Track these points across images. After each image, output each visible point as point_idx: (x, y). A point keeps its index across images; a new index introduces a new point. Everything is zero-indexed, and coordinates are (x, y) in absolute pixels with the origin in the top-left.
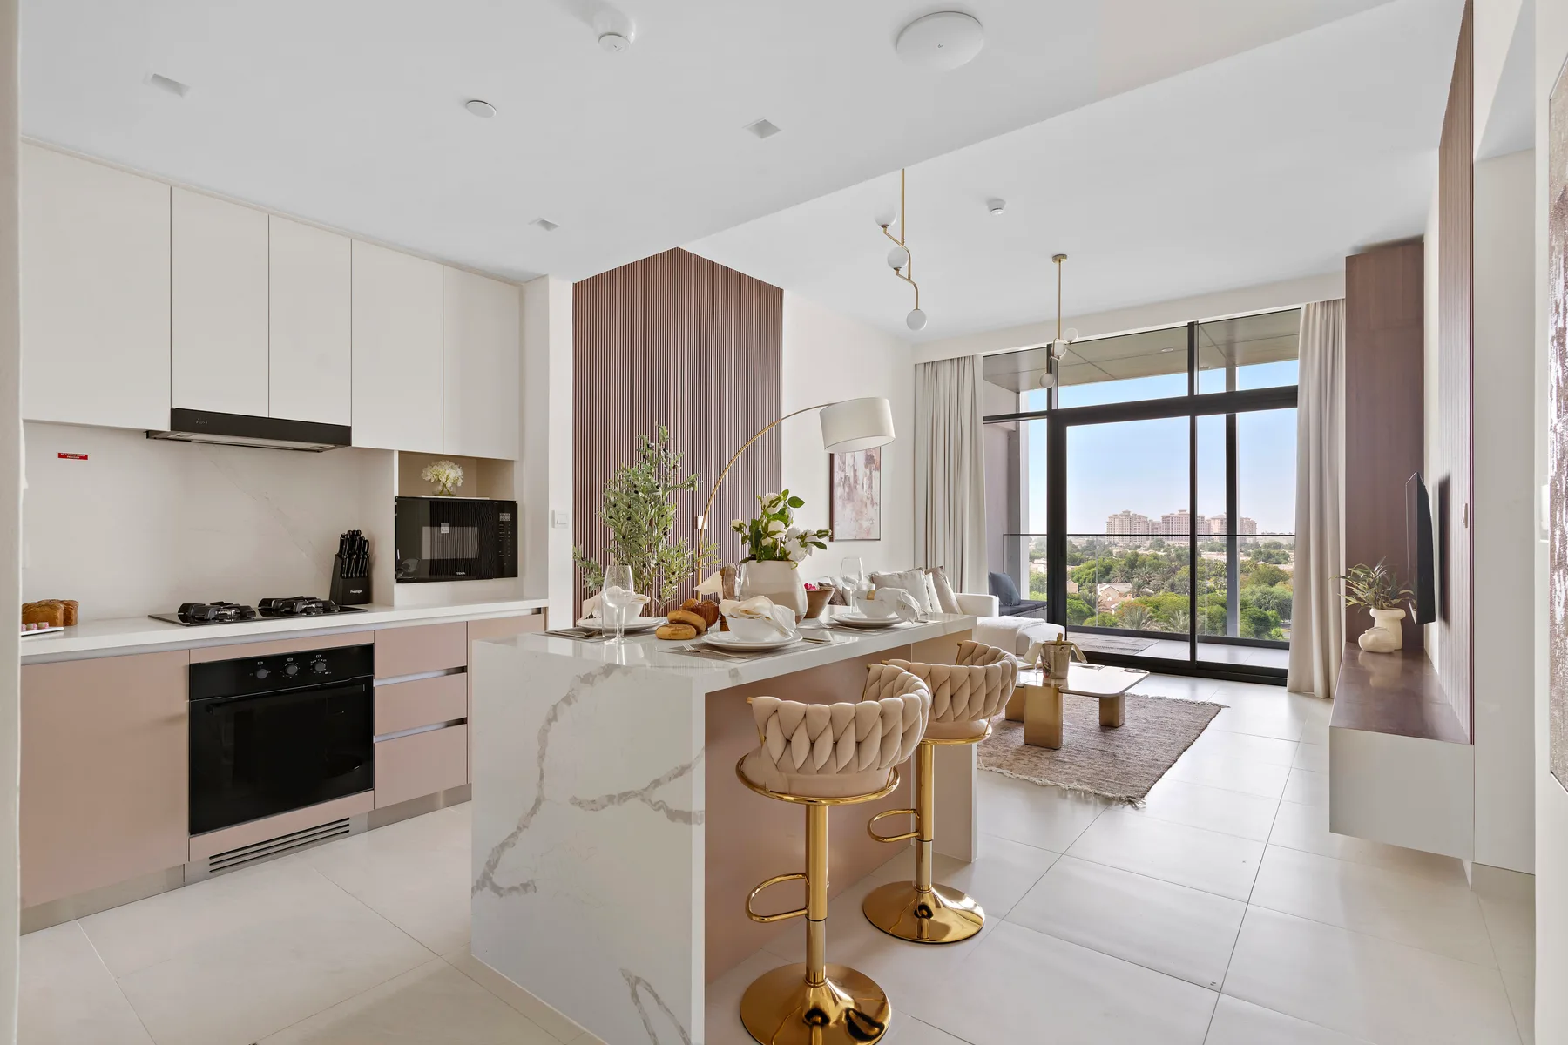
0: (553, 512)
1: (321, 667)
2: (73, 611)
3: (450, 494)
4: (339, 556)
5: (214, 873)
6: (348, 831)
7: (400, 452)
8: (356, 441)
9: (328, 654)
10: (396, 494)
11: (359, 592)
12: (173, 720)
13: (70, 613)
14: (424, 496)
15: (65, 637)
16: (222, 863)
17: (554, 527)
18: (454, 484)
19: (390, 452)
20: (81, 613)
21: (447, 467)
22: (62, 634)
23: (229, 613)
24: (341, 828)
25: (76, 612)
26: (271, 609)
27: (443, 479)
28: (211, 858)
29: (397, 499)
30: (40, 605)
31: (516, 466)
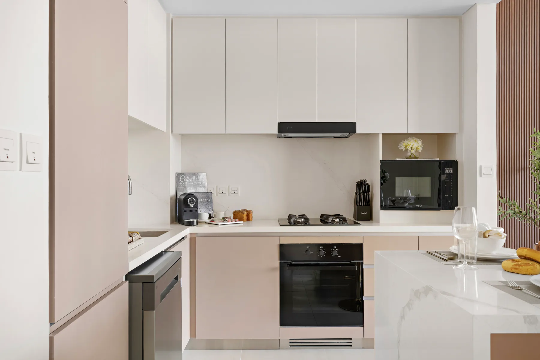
0: (481, 167)
1: (335, 253)
2: (250, 215)
3: (415, 157)
4: (356, 193)
5: (292, 347)
6: (351, 346)
7: (383, 134)
8: (359, 131)
9: (340, 246)
10: (381, 159)
11: (365, 213)
12: (274, 269)
13: (249, 215)
14: (397, 159)
15: (244, 226)
16: (296, 343)
17: (481, 176)
18: (417, 151)
19: (377, 135)
20: (254, 215)
21: (412, 140)
22: (242, 224)
23: (300, 220)
24: (348, 343)
25: (252, 215)
26: (324, 220)
27: (409, 148)
28: (290, 339)
29: (381, 162)
30: (239, 212)
31: (457, 138)
